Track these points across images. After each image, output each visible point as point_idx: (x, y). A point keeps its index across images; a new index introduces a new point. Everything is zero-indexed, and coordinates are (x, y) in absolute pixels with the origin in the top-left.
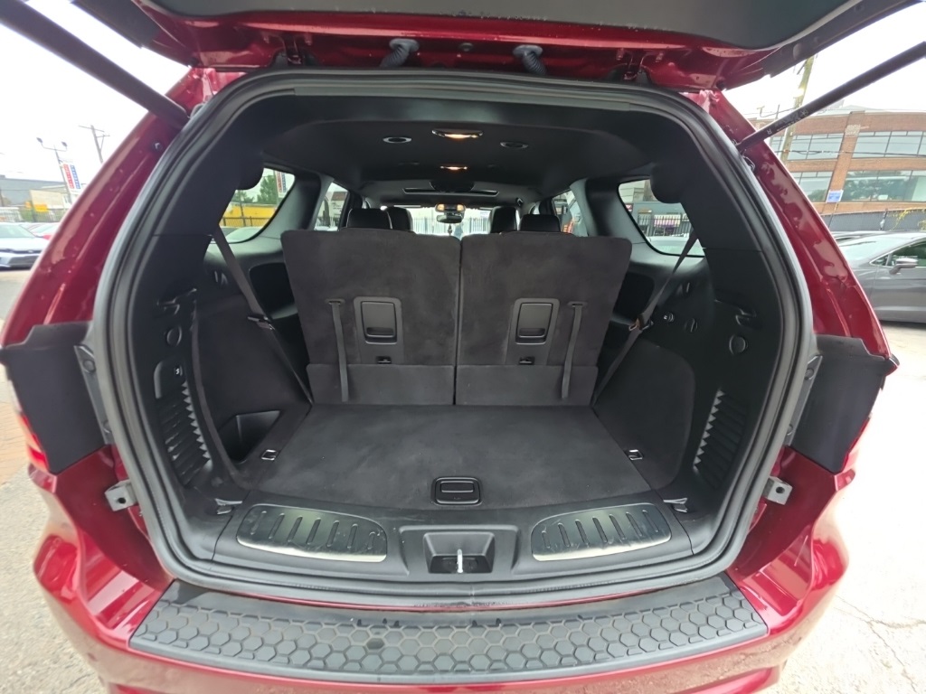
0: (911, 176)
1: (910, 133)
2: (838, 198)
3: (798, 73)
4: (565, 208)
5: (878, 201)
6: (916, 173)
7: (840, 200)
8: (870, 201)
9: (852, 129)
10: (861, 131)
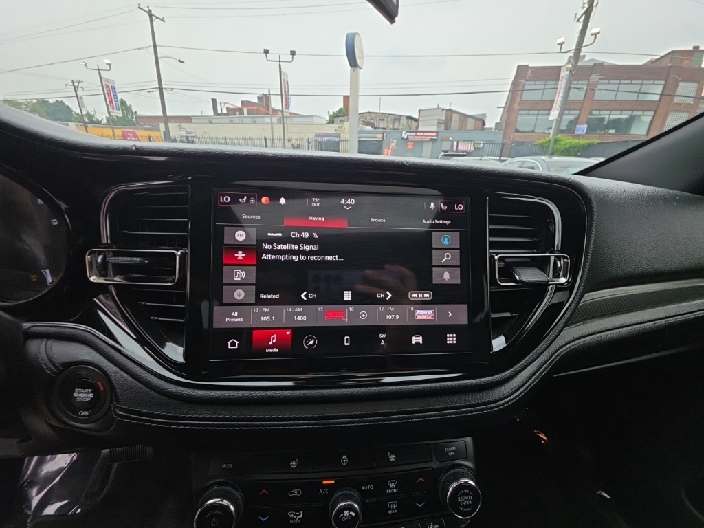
0: (632, 115)
1: (634, 82)
2: (583, 131)
3: (578, 21)
4: (385, 135)
5: (609, 134)
6: (635, 113)
7: (584, 133)
8: (604, 134)
9: (594, 78)
10: (601, 79)
